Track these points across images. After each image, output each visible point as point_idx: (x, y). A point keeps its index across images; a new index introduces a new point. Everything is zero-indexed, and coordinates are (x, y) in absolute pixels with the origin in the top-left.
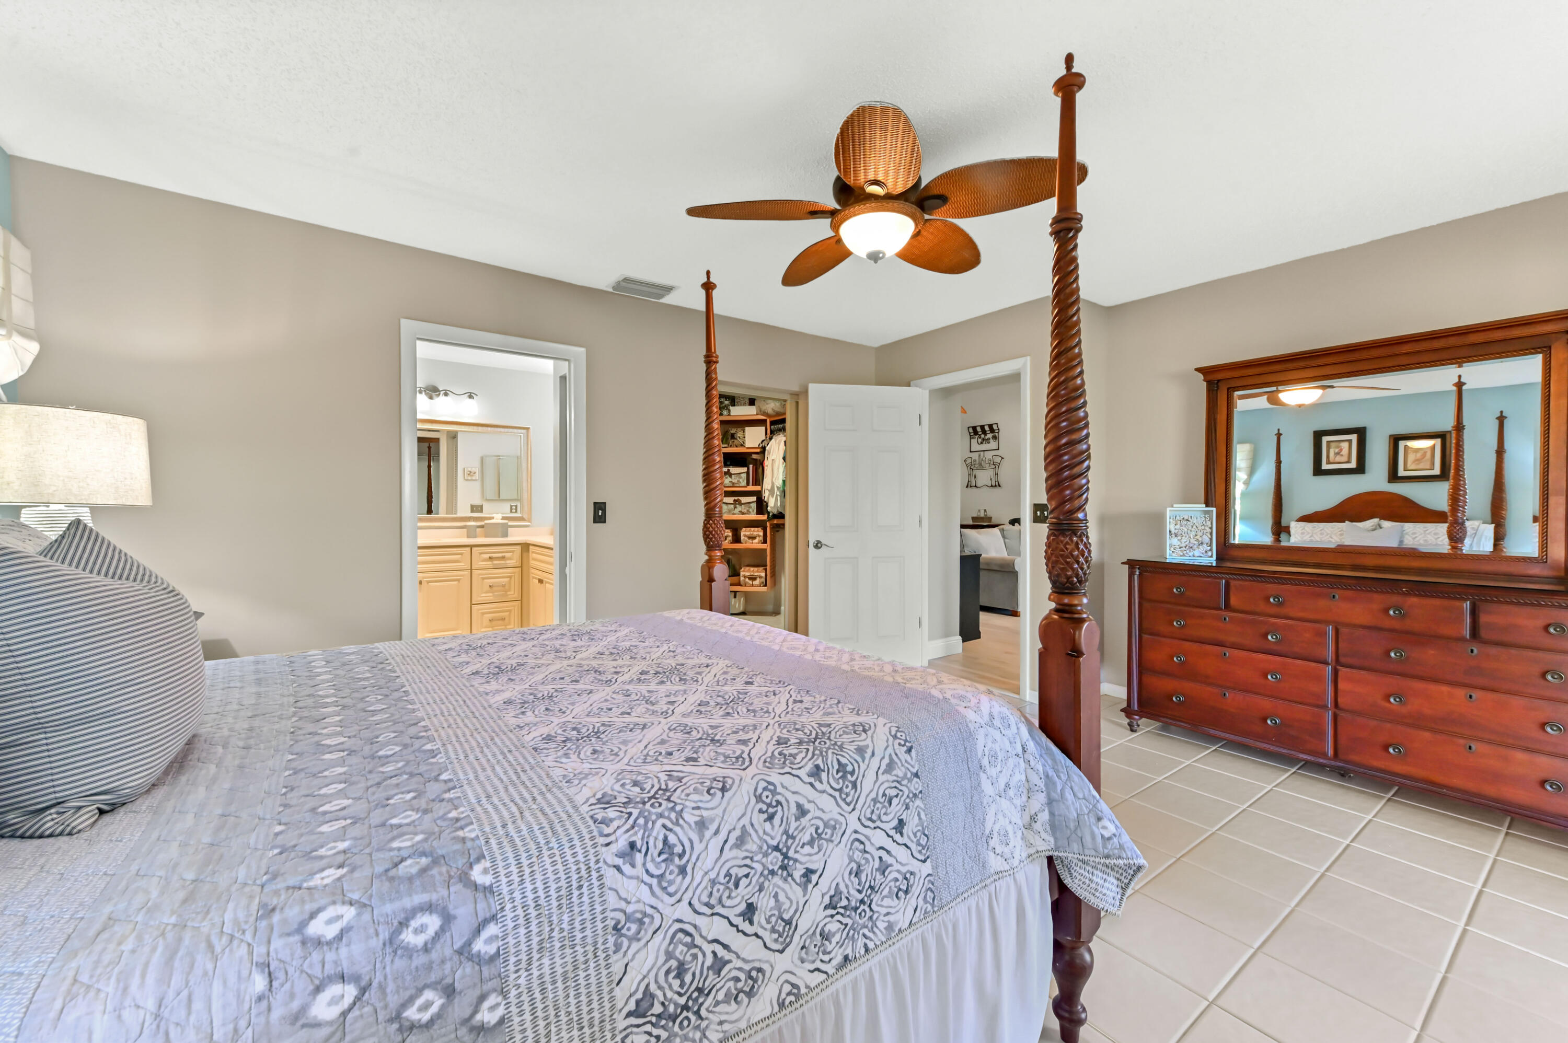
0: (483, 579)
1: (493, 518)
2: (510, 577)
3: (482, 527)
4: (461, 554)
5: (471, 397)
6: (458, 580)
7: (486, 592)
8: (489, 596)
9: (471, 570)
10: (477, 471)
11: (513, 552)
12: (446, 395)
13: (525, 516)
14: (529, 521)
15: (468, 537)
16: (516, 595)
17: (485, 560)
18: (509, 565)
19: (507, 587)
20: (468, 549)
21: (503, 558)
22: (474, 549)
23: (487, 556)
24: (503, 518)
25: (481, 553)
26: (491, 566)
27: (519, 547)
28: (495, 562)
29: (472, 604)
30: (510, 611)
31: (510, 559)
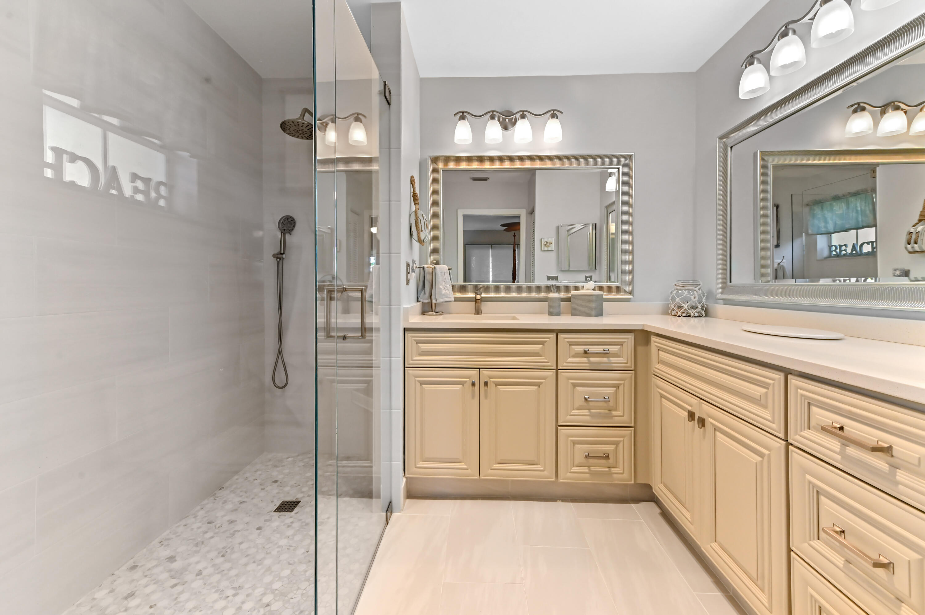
0: (575, 385)
1: (582, 288)
2: (617, 387)
3: (568, 300)
4: (543, 343)
5: (553, 116)
6: (538, 385)
7: (579, 408)
8: (583, 415)
9: (557, 370)
10: (553, 241)
11: (621, 344)
12: (523, 117)
13: (626, 286)
14: (631, 293)
15: (550, 314)
16: (626, 418)
17: (576, 355)
18: (615, 366)
19: (611, 403)
20: (553, 336)
21: (605, 354)
22: (561, 336)
23: (581, 348)
24: (596, 288)
25: (571, 344)
26: (586, 365)
27: (631, 337)
28: (593, 360)
29: (558, 426)
30: (617, 444)
31: (616, 355)
